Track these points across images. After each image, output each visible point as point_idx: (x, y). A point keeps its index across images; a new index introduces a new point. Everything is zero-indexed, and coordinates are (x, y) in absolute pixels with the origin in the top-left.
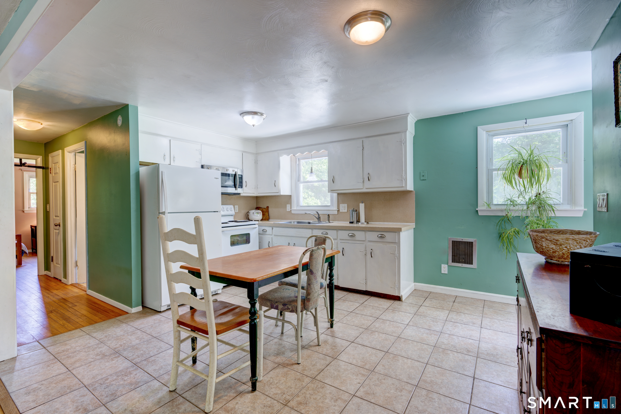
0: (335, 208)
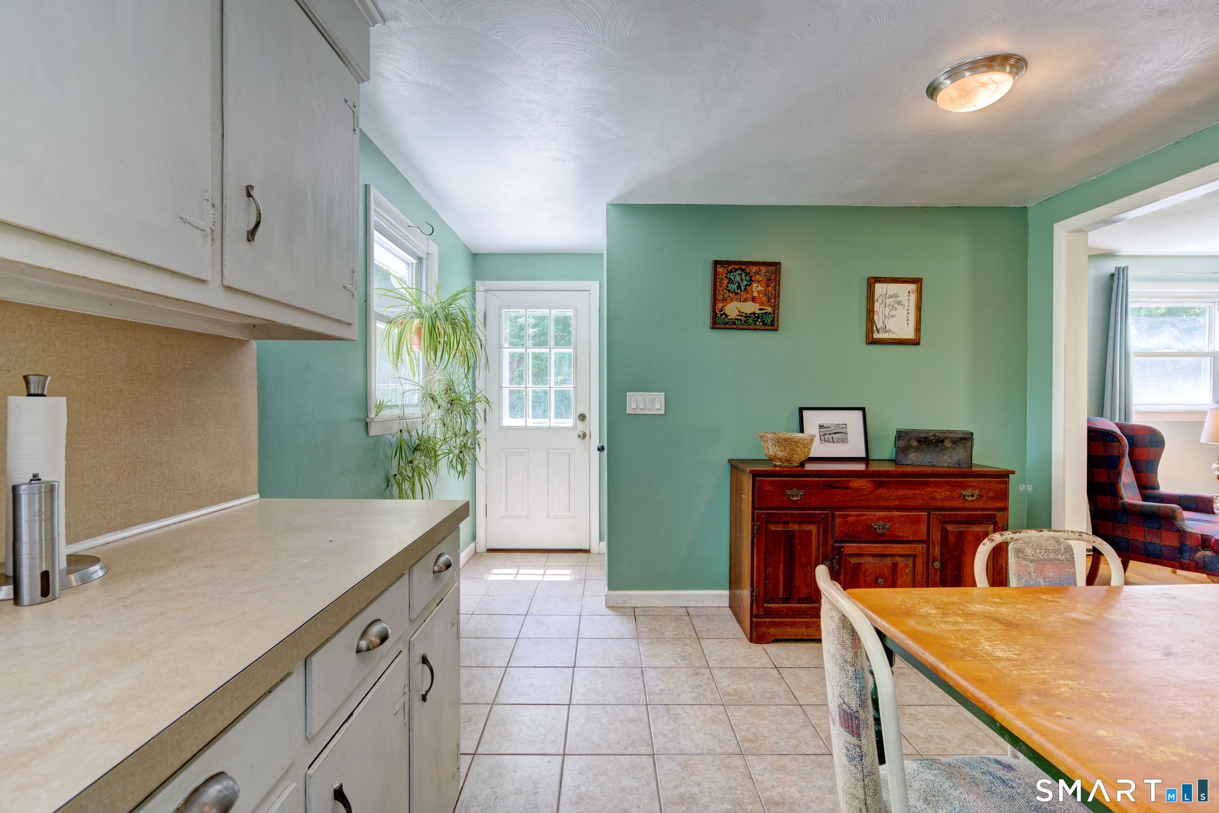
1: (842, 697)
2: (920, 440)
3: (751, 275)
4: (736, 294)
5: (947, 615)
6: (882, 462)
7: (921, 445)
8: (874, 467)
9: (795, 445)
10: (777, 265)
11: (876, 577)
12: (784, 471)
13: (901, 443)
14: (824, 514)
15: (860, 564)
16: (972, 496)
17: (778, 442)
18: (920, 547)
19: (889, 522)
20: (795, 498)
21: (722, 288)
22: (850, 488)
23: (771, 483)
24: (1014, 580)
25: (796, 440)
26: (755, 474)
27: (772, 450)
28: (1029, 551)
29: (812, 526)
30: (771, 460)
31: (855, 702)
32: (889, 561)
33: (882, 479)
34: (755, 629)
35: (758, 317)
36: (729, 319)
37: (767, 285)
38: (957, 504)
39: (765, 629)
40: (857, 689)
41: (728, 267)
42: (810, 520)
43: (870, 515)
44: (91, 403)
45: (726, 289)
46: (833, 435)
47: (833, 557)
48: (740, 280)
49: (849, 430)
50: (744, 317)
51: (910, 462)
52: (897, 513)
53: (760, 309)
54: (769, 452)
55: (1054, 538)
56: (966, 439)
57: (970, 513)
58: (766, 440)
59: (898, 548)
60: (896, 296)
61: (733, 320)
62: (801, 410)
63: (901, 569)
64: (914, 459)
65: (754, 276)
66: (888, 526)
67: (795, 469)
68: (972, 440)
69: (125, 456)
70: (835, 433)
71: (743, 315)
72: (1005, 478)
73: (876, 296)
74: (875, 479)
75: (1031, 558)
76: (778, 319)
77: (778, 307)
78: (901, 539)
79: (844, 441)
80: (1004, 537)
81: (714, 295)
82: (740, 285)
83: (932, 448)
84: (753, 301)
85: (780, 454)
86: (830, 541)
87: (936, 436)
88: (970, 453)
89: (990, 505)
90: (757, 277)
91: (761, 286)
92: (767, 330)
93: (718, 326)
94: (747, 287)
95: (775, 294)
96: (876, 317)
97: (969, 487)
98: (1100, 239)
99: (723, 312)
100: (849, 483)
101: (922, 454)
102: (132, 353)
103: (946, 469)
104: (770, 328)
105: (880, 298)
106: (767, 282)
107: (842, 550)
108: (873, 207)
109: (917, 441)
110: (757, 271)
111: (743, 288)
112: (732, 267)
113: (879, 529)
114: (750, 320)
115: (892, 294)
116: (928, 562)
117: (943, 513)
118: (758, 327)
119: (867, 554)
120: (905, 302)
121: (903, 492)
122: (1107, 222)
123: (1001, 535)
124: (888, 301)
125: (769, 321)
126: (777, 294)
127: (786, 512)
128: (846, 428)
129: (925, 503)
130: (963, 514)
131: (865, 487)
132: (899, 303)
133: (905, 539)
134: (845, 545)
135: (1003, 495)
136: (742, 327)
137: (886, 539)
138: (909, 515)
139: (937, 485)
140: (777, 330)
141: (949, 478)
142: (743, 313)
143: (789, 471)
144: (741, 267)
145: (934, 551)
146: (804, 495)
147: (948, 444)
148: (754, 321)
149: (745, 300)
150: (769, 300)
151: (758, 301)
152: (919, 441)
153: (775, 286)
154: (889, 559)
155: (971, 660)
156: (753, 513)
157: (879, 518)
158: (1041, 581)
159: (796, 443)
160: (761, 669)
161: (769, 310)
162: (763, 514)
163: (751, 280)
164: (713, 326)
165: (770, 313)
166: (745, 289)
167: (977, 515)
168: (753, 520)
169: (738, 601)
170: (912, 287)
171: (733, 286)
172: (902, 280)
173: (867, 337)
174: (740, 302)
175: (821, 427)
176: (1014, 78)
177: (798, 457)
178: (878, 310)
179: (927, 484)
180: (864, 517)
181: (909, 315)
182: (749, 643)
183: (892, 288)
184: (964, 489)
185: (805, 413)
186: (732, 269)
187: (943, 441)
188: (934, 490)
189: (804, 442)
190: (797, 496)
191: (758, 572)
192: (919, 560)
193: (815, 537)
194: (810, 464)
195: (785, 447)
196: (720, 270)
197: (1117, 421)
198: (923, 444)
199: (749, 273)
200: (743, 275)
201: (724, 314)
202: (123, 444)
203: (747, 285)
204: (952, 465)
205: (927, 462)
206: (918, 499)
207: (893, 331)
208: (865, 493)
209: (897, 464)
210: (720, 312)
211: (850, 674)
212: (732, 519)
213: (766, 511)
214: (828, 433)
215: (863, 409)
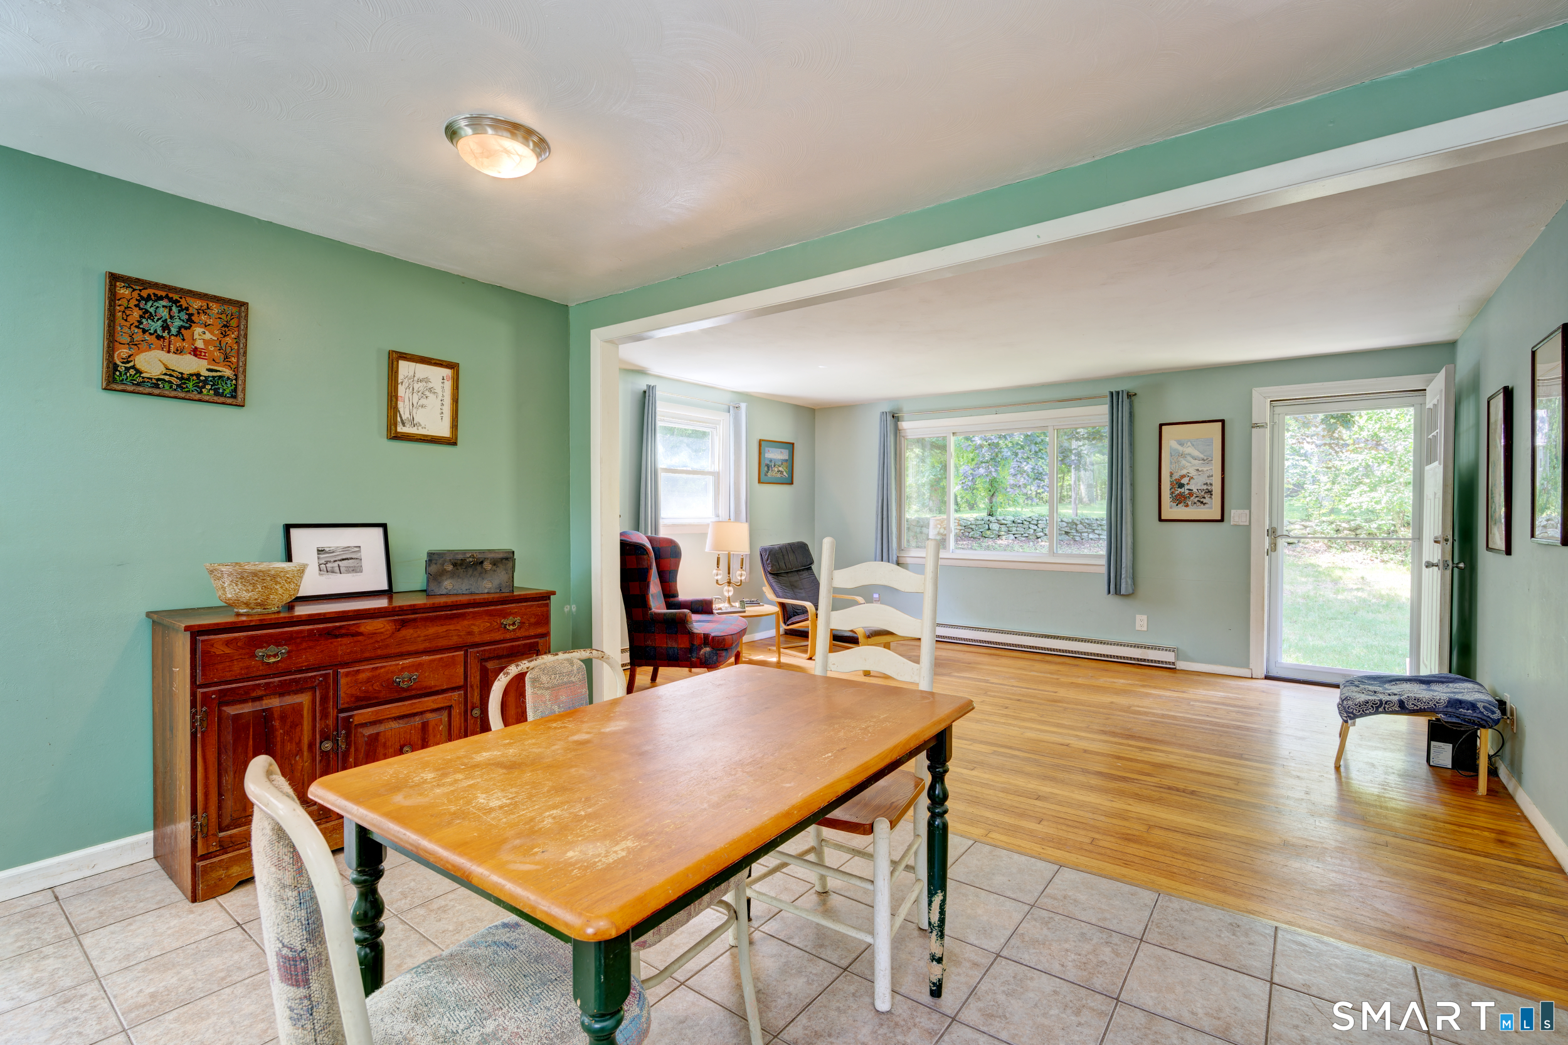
1: (281, 939)
2: (456, 563)
3: (191, 311)
4: (159, 337)
5: (445, 775)
6: (410, 594)
7: (457, 569)
8: (399, 602)
9: (271, 580)
10: (242, 305)
11: (401, 746)
12: (251, 621)
13: (434, 568)
14: (321, 675)
15: (378, 734)
16: (514, 624)
17: (242, 578)
18: (455, 695)
19: (417, 671)
20: (272, 660)
21: (128, 324)
22: (361, 634)
23: (228, 643)
24: (531, 713)
25: (273, 572)
26: (196, 633)
27: (231, 592)
28: (544, 679)
29: (303, 695)
30: (230, 605)
31: (299, 939)
32: (417, 721)
33: (406, 617)
34: (202, 878)
35: (206, 382)
36: (143, 378)
37: (222, 333)
38: (497, 636)
39: (221, 872)
40: (303, 918)
41: (140, 290)
42: (297, 687)
43: (390, 666)
45: (137, 327)
46: (340, 563)
47: (338, 734)
48: (168, 317)
49: (364, 554)
50: (177, 378)
51: (444, 592)
52: (427, 658)
53: (209, 370)
54: (225, 593)
55: (567, 660)
56: (507, 559)
57: (511, 644)
58: (220, 575)
59: (429, 702)
60: (426, 380)
61: (154, 381)
62: (288, 528)
63: (434, 728)
64: (450, 587)
65: (196, 315)
66: (415, 677)
67: (273, 616)
68: (514, 560)
70: (343, 560)
71: (175, 374)
72: (546, 600)
73: (401, 377)
74: (396, 618)
75: (546, 685)
76: (244, 390)
77: (244, 371)
78: (432, 690)
79: (357, 569)
80: (520, 668)
81: (109, 331)
82: (168, 325)
83: (470, 571)
84: (195, 355)
85: (245, 596)
86: (332, 712)
87: (474, 558)
88: (511, 575)
89: (532, 632)
90: (203, 317)
91: (212, 333)
92: (223, 403)
93: (121, 387)
94: (183, 331)
95: (238, 350)
96: (400, 405)
97: (510, 614)
98: (631, 353)
99: (131, 364)
100: (359, 627)
101: (459, 580)
103: (486, 596)
104: (229, 401)
105: (406, 380)
106: (223, 329)
107: (351, 720)
108: (395, 259)
109: (453, 564)
110: (203, 308)
111: (174, 331)
112: (151, 291)
113: (403, 682)
114: (190, 385)
115: (421, 377)
116: (466, 712)
117: (482, 649)
118: (207, 398)
119: (388, 719)
120: (439, 390)
121: (433, 630)
122: (637, 338)
123: (517, 666)
124: (416, 386)
125: (228, 391)
126: (242, 351)
127: (257, 682)
128: (359, 551)
129: (461, 640)
130: (504, 647)
131: (382, 630)
132: (430, 390)
133: (437, 689)
134: (355, 712)
135: (544, 619)
136: (173, 394)
137: (413, 693)
138: (442, 658)
139: (475, 616)
140: (243, 406)
141: (488, 606)
142: (173, 371)
143: (260, 620)
144: (170, 295)
145: (472, 697)
146: (289, 652)
147: (487, 565)
148: (198, 387)
149: (179, 351)
150: (226, 358)
151: (205, 356)
152: (455, 565)
153: (238, 337)
154: (417, 718)
155: (459, 823)
156: (193, 695)
157: (402, 668)
158: (556, 708)
159: (274, 578)
160: (210, 938)
161: (228, 373)
162: (214, 692)
163: (190, 320)
164: (108, 385)
165: (228, 378)
166: (179, 333)
167: (519, 646)
168: (193, 704)
169: (170, 844)
170: (447, 372)
171: (153, 323)
172: (434, 361)
173: (389, 429)
174: (169, 352)
175: (320, 551)
176: (538, 158)
177: (278, 598)
178: (403, 395)
179: (463, 616)
180: (383, 670)
181: (443, 407)
182: (191, 904)
183: (423, 370)
184: (504, 618)
185: (294, 532)
186: (149, 295)
187: (482, 563)
188: (471, 622)
189: (288, 576)
190: (275, 656)
191: (206, 786)
192: (456, 712)
193: (308, 710)
194: (301, 605)
195: (254, 585)
196: (123, 291)
197: (650, 534)
198: (459, 568)
199: (187, 309)
200: (174, 309)
201: (133, 367)
203: (180, 328)
204: (492, 591)
205: (464, 589)
206: (452, 636)
207: (423, 426)
208: (383, 637)
209: (428, 595)
210: (123, 363)
211: (292, 901)
212: (157, 710)
213: (219, 688)
214: (332, 560)
215: (384, 526)
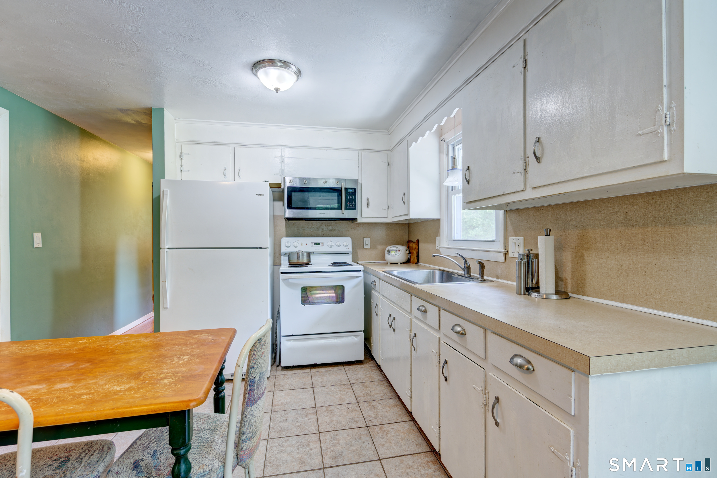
0: (500, 247)
44: (605, 238)
69: (622, 266)
102: (627, 212)
202: (620, 259)
